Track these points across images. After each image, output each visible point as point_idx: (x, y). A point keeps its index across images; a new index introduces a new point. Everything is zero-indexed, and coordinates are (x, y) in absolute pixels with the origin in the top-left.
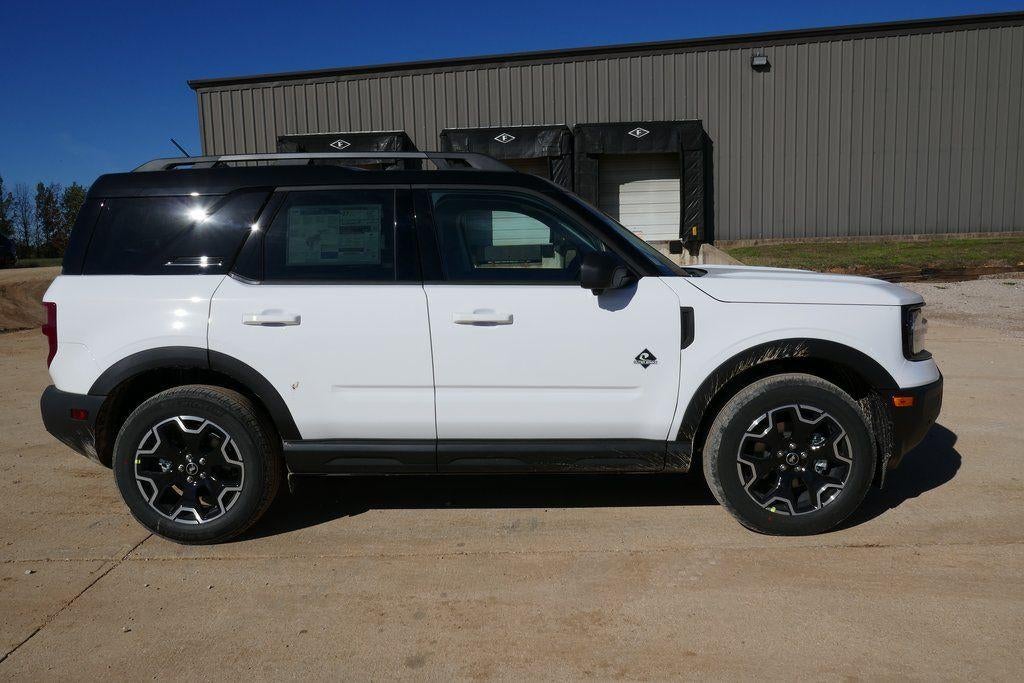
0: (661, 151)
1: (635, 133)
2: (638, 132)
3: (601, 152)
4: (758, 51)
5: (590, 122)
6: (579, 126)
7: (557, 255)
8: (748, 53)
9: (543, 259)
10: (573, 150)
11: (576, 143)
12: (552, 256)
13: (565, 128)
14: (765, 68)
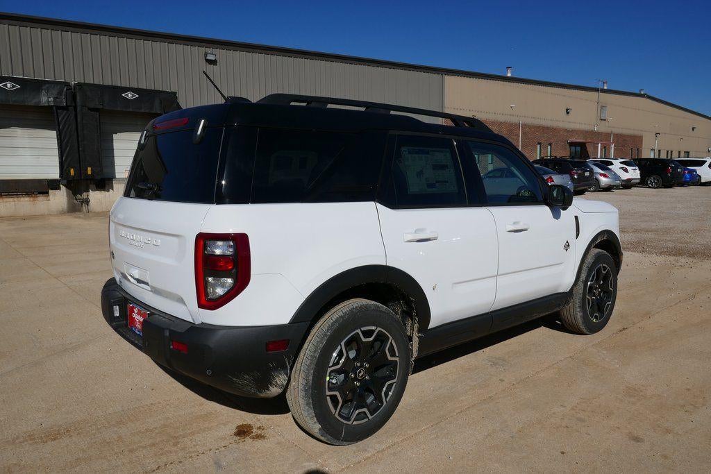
0: (147, 111)
1: (127, 95)
2: (130, 95)
3: (101, 107)
4: (209, 50)
5: (86, 82)
6: (80, 85)
7: (63, 188)
8: (203, 50)
9: (50, 191)
10: (75, 102)
11: (78, 98)
12: (59, 188)
13: (67, 84)
14: (213, 62)
